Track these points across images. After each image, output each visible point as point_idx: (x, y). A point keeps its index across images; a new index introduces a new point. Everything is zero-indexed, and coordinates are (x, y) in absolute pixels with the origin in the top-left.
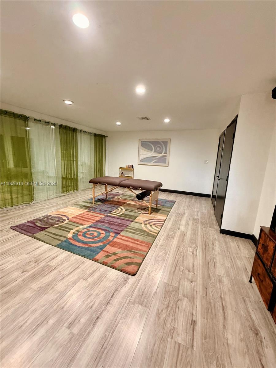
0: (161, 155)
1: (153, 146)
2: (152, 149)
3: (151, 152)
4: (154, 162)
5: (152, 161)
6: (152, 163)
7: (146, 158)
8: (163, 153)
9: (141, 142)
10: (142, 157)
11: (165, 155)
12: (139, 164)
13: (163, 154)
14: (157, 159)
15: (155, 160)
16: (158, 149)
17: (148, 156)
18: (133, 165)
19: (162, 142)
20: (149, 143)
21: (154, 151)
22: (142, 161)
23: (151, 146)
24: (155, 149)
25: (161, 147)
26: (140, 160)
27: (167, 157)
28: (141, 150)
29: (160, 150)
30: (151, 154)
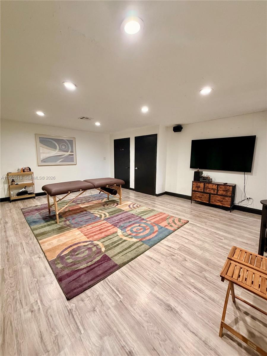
0: (67, 154)
1: (58, 144)
2: (56, 147)
3: (55, 151)
4: (60, 162)
5: (58, 161)
6: (58, 163)
7: (49, 157)
8: (70, 151)
9: (40, 138)
10: (43, 156)
11: (72, 153)
12: (39, 166)
13: (69, 153)
14: (63, 158)
15: (61, 159)
16: (63, 147)
17: (52, 155)
18: (29, 168)
19: (67, 140)
20: (52, 141)
21: (59, 150)
22: (43, 161)
23: (55, 144)
24: (59, 147)
25: (67, 146)
26: (42, 159)
27: (74, 156)
28: (41, 148)
29: (66, 149)
30: (56, 152)
